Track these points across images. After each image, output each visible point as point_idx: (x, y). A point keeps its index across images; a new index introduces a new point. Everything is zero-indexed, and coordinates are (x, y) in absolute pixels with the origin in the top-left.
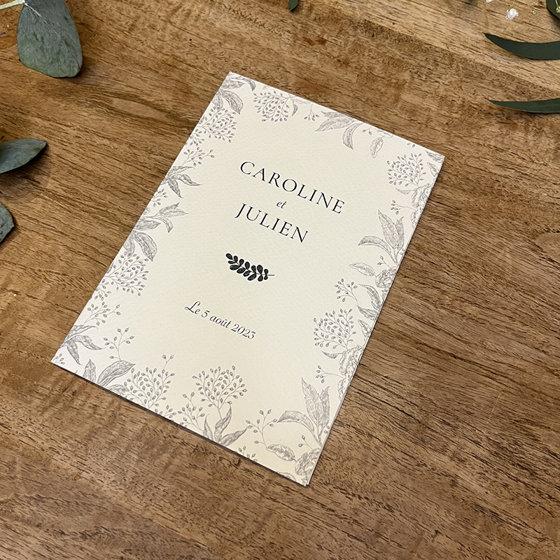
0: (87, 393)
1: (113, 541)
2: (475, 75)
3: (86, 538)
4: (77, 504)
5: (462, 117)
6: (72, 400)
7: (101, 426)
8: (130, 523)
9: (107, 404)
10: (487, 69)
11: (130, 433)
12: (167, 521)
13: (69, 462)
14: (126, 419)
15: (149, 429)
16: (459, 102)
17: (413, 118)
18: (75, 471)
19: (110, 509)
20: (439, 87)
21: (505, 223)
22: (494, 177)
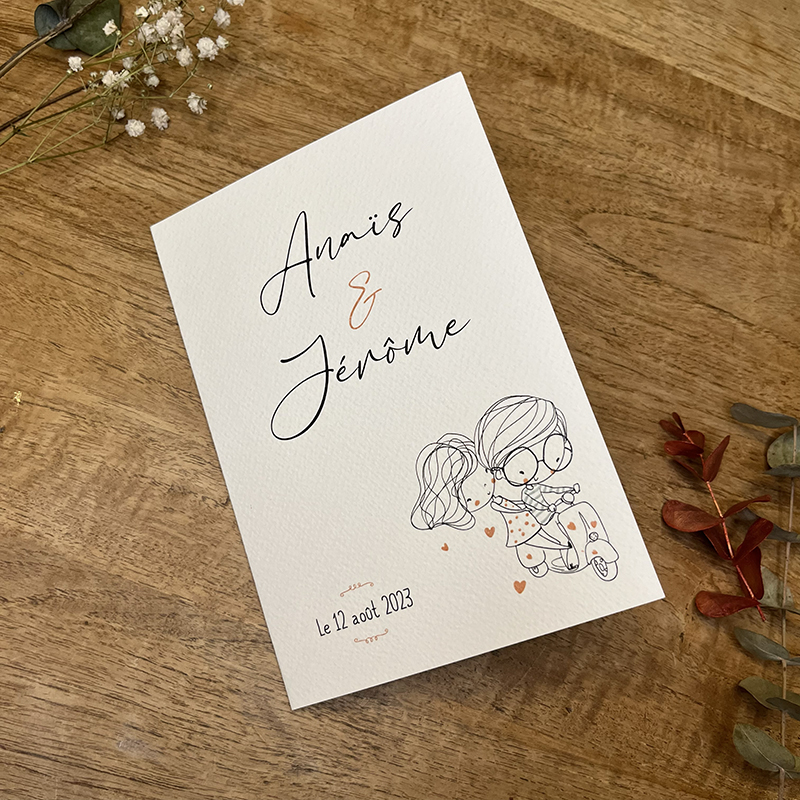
0: (20, 428)
1: (72, 605)
2: (505, 12)
3: (37, 604)
4: (21, 564)
5: (490, 67)
7: (43, 468)
8: (93, 581)
9: (48, 441)
10: (521, 5)
11: (83, 475)
12: (141, 576)
13: (4, 515)
14: (76, 458)
15: (108, 468)
16: (485, 48)
17: (428, 68)
18: (15, 525)
19: (65, 567)
20: (459, 28)
21: (543, 202)
22: (529, 145)
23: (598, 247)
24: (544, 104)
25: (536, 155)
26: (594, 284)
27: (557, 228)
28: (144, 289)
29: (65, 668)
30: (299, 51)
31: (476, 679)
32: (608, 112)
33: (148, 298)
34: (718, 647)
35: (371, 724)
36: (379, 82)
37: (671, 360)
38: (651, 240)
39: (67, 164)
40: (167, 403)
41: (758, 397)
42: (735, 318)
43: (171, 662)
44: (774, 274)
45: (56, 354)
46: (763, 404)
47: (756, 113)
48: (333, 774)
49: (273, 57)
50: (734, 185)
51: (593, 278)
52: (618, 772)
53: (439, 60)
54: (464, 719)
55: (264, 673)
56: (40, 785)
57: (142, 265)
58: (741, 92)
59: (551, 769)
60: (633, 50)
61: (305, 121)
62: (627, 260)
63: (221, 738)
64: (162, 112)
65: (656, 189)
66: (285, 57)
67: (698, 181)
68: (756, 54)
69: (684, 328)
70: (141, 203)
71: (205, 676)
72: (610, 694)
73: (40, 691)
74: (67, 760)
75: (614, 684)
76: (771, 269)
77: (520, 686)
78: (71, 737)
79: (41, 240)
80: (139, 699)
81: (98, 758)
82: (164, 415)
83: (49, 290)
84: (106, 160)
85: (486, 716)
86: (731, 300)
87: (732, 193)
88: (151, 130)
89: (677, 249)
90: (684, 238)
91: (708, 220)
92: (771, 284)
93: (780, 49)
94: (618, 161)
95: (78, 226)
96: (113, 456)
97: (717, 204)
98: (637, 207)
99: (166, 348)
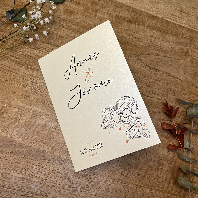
0: (6, 112)
1: (20, 153)
2: (119, 7)
3: (12, 154)
4: (8, 144)
5: (116, 20)
6: (2, 115)
7: (12, 122)
8: (25, 148)
9: (13, 115)
10: (123, 4)
11: (22, 123)
12: (36, 146)
13: (4, 133)
14: (20, 119)
15: (27, 121)
16: (115, 16)
17: (101, 21)
18: (6, 135)
19: (18, 145)
20: (108, 11)
21: (130, 52)
22: (126, 39)
23: (143, 63)
24: (129, 28)
25: (128, 41)
26: (143, 72)
27: (133, 59)
28: (34, 78)
29: (19, 168)
30: (70, 18)
31: (116, 168)
32: (145, 30)
33: (35, 80)
34: (175, 158)
35: (92, 180)
36: (89, 25)
37: (162, 90)
38: (156, 61)
39: (15, 49)
40: (41, 105)
41: (184, 98)
42: (178, 79)
43: (44, 166)
44: (187, 68)
45: (14, 94)
46: (185, 99)
47: (181, 28)
48: (83, 192)
49: (63, 20)
50: (177, 46)
51: (142, 71)
52: (151, 189)
53: (104, 19)
54: (114, 178)
55: (66, 168)
56: (14, 196)
57: (34, 72)
58: (178, 23)
59: (135, 189)
60: (151, 14)
61: (72, 36)
62: (151, 66)
63: (56, 184)
64: (37, 35)
65: (157, 48)
66: (66, 20)
67: (168, 46)
68: (181, 13)
69: (165, 82)
70: (33, 57)
71: (52, 169)
72: (149, 170)
73: (13, 174)
74: (20, 190)
75: (150, 168)
76: (186, 66)
77: (127, 169)
78: (21, 185)
79: (10, 67)
80: (37, 175)
81: (27, 189)
82: (40, 108)
83: (12, 79)
84: (25, 47)
85: (119, 177)
86: (176, 74)
87: (176, 48)
88: (35, 39)
89: (163, 63)
90: (165, 60)
91: (170, 55)
92: (186, 70)
93: (187, 12)
94: (148, 42)
95: (18, 64)
96: (28, 118)
97: (172, 51)
98: (153, 53)
99: (40, 92)
